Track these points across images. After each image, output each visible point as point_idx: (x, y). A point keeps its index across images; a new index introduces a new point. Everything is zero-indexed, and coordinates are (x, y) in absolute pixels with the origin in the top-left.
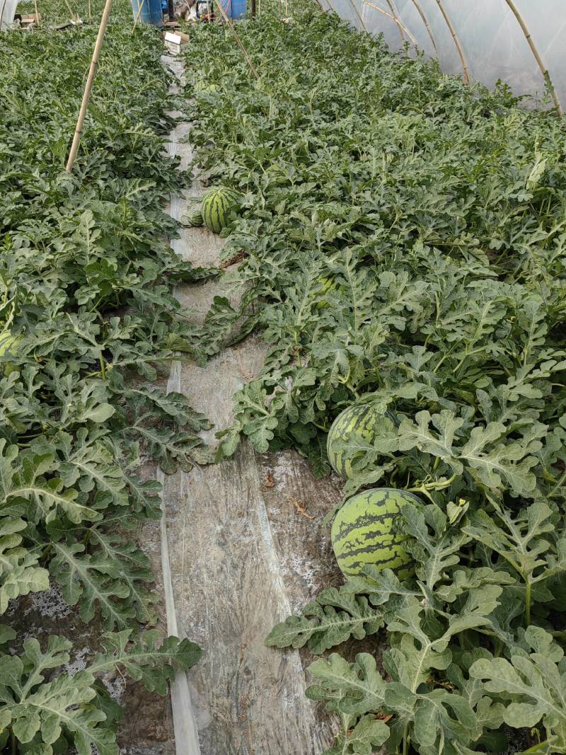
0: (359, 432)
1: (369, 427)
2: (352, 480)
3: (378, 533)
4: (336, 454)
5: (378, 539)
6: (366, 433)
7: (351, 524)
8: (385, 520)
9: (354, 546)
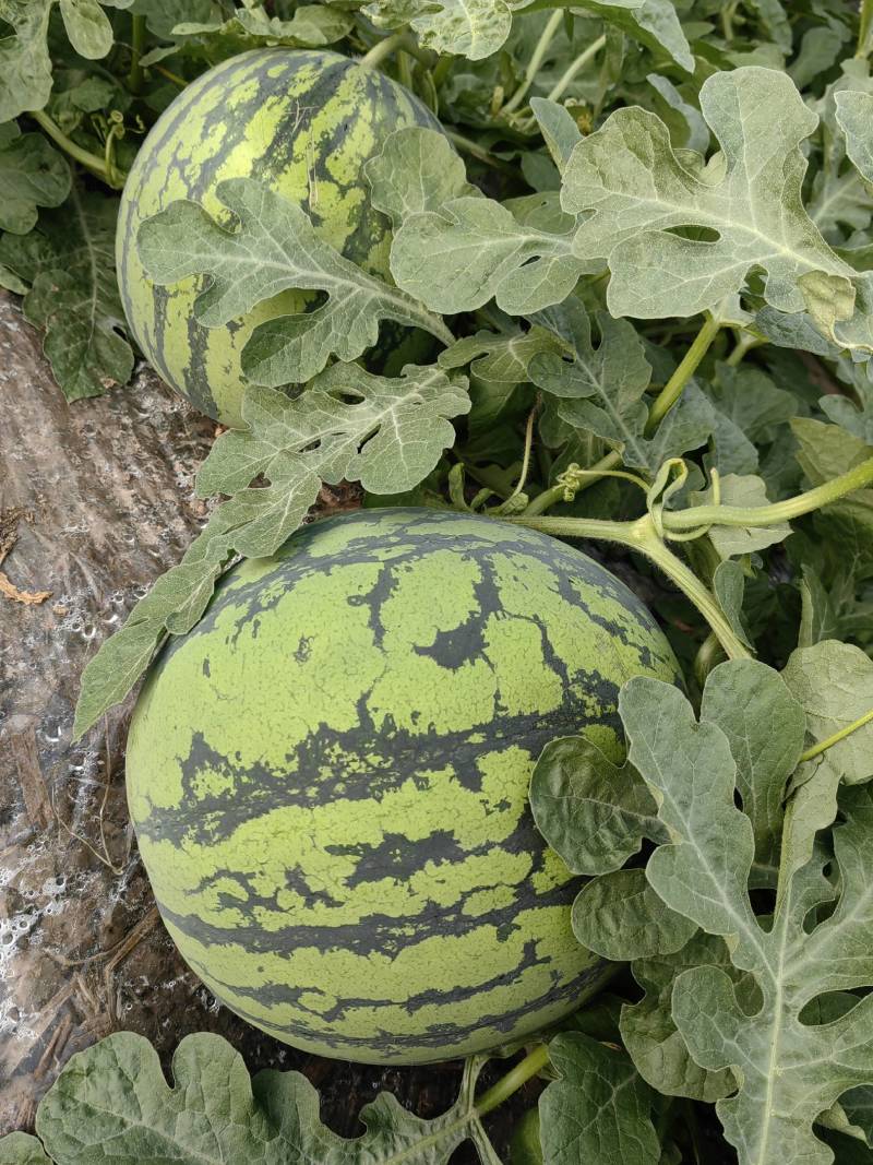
0: (290, 186)
1: (342, 165)
2: (245, 433)
3: (441, 846)
4: (160, 294)
5: (437, 883)
6: (324, 195)
7: (260, 772)
8: (488, 763)
9: (271, 904)
